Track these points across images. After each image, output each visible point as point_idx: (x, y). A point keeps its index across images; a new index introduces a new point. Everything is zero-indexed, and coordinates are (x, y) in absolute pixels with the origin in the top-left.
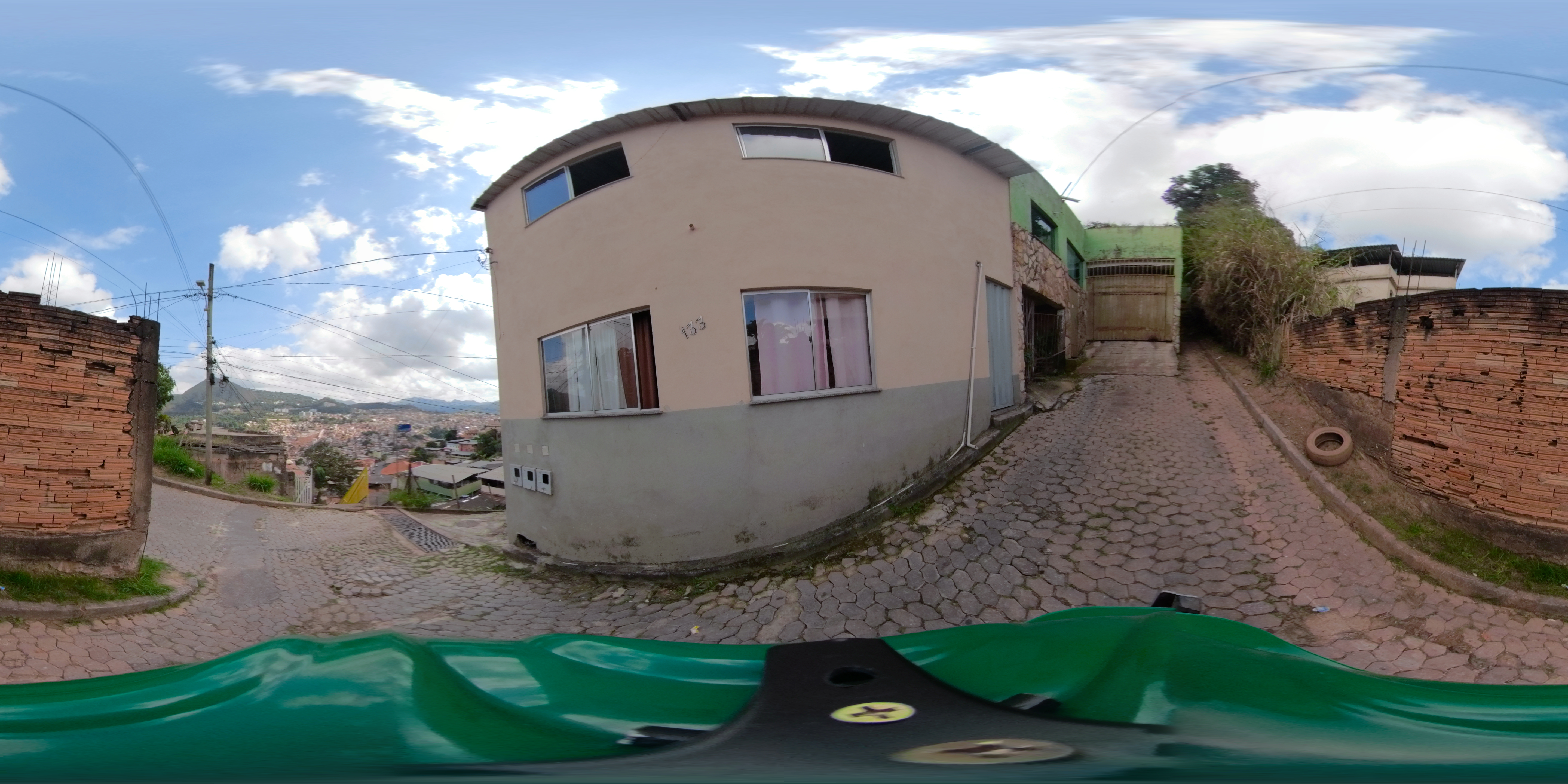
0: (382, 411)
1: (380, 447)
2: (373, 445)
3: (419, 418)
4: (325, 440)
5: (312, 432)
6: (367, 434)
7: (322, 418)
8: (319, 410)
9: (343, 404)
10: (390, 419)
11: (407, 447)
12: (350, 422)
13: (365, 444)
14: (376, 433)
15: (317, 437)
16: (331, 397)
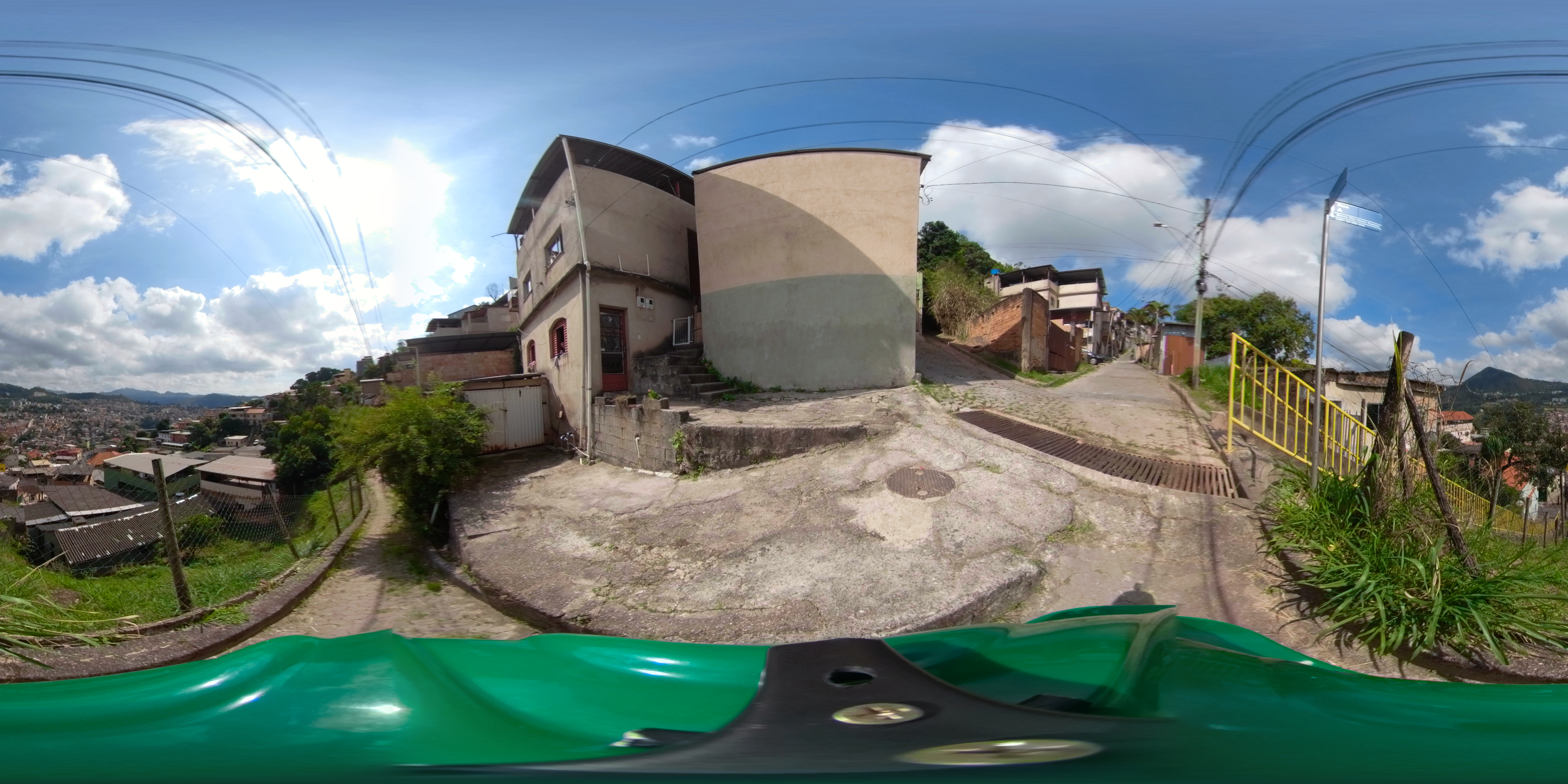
0: (93, 401)
1: (90, 435)
2: (83, 434)
3: (131, 408)
4: (34, 429)
5: (22, 421)
6: (77, 425)
7: (31, 407)
8: (29, 400)
9: (52, 393)
10: (101, 409)
11: (118, 437)
12: (61, 411)
13: (74, 433)
14: (87, 423)
15: (27, 426)
16: (42, 387)
